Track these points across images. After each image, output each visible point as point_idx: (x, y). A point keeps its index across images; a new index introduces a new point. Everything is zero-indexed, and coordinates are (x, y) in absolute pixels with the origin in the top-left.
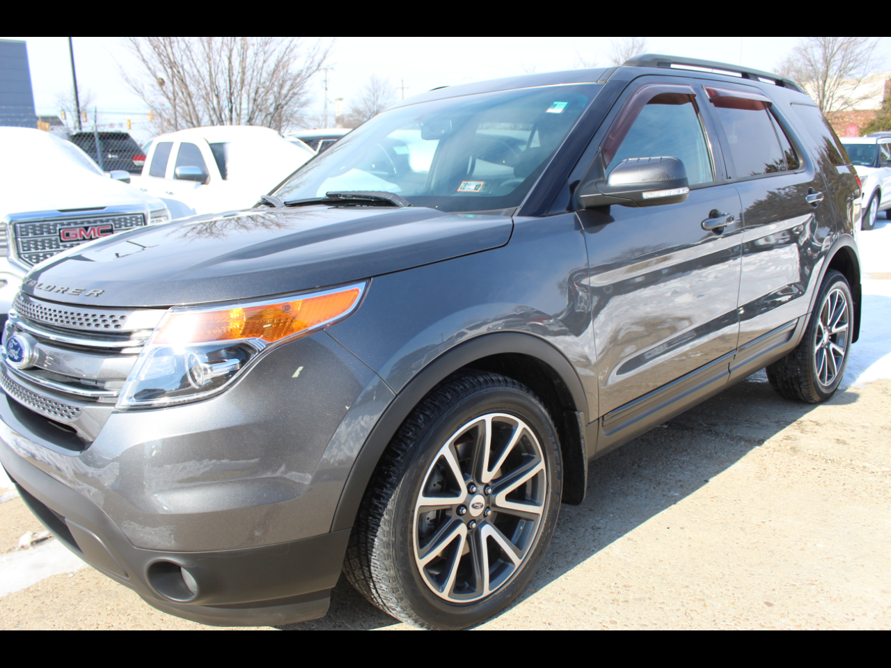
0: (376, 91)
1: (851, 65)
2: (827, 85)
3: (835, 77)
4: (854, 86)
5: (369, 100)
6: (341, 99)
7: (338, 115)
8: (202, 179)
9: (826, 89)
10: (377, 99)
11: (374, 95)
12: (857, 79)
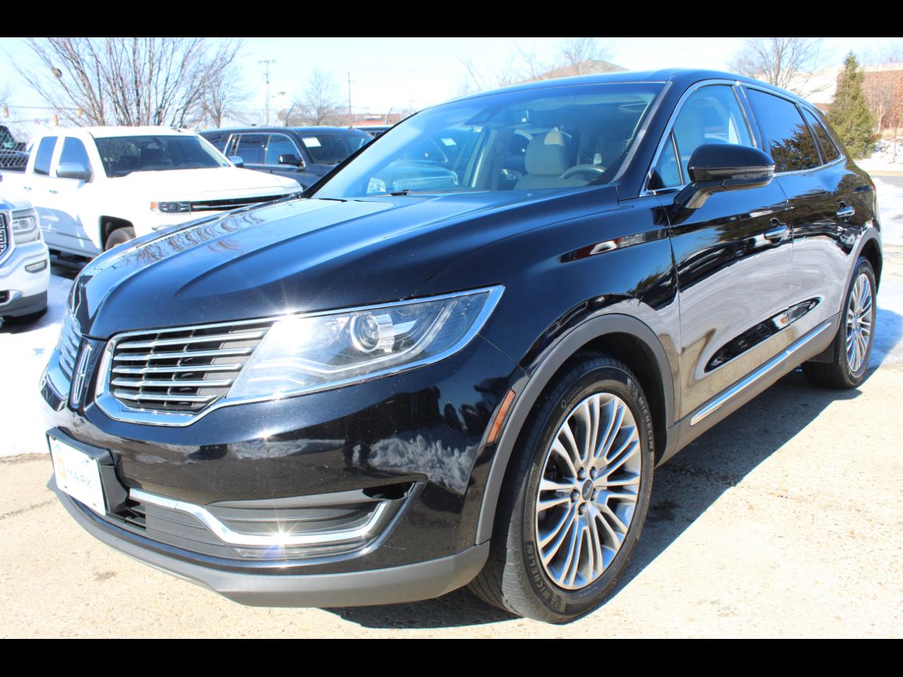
0: (320, 84)
1: (801, 57)
2: (779, 77)
3: (787, 70)
4: (805, 79)
5: (312, 94)
6: (283, 93)
7: (280, 110)
8: (86, 177)
9: (779, 81)
10: (321, 92)
11: (317, 89)
12: (808, 72)
